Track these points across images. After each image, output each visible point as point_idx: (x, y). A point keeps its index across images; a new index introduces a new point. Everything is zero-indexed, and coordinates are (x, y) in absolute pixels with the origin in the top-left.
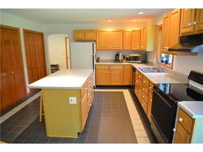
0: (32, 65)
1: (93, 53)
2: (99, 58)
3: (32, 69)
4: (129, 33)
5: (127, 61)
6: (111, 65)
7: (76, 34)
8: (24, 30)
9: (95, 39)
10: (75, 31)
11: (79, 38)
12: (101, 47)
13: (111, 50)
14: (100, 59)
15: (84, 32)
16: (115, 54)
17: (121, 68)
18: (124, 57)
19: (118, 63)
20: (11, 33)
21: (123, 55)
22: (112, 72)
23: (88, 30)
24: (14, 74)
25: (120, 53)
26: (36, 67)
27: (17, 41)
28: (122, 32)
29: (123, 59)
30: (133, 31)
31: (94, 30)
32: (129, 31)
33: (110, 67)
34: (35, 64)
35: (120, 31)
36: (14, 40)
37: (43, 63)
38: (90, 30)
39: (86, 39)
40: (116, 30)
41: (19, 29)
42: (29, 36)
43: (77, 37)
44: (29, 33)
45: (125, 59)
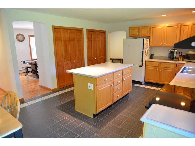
0: (92, 58)
1: (143, 49)
2: (153, 55)
3: (92, 60)
4: (189, 27)
5: (184, 59)
6: (162, 62)
7: (131, 31)
8: (87, 29)
9: (149, 35)
10: (131, 28)
11: (134, 34)
12: (154, 43)
13: (165, 46)
14: (155, 55)
15: (139, 28)
16: (169, 51)
17: (173, 66)
18: (181, 55)
19: (171, 61)
20: (76, 33)
21: (180, 53)
22: (163, 70)
23: (143, 27)
24: (76, 63)
25: (175, 50)
26: (96, 59)
27: (81, 38)
28: (179, 27)
29: (178, 56)
30: (194, 25)
31: (149, 26)
32: (188, 24)
33: (161, 64)
34: (95, 57)
35: (178, 26)
36: (78, 38)
37: (104, 56)
38: (145, 27)
39: (140, 35)
40: (172, 25)
41: (83, 29)
42: (91, 34)
43: (132, 34)
44: (92, 32)
45: (181, 57)
